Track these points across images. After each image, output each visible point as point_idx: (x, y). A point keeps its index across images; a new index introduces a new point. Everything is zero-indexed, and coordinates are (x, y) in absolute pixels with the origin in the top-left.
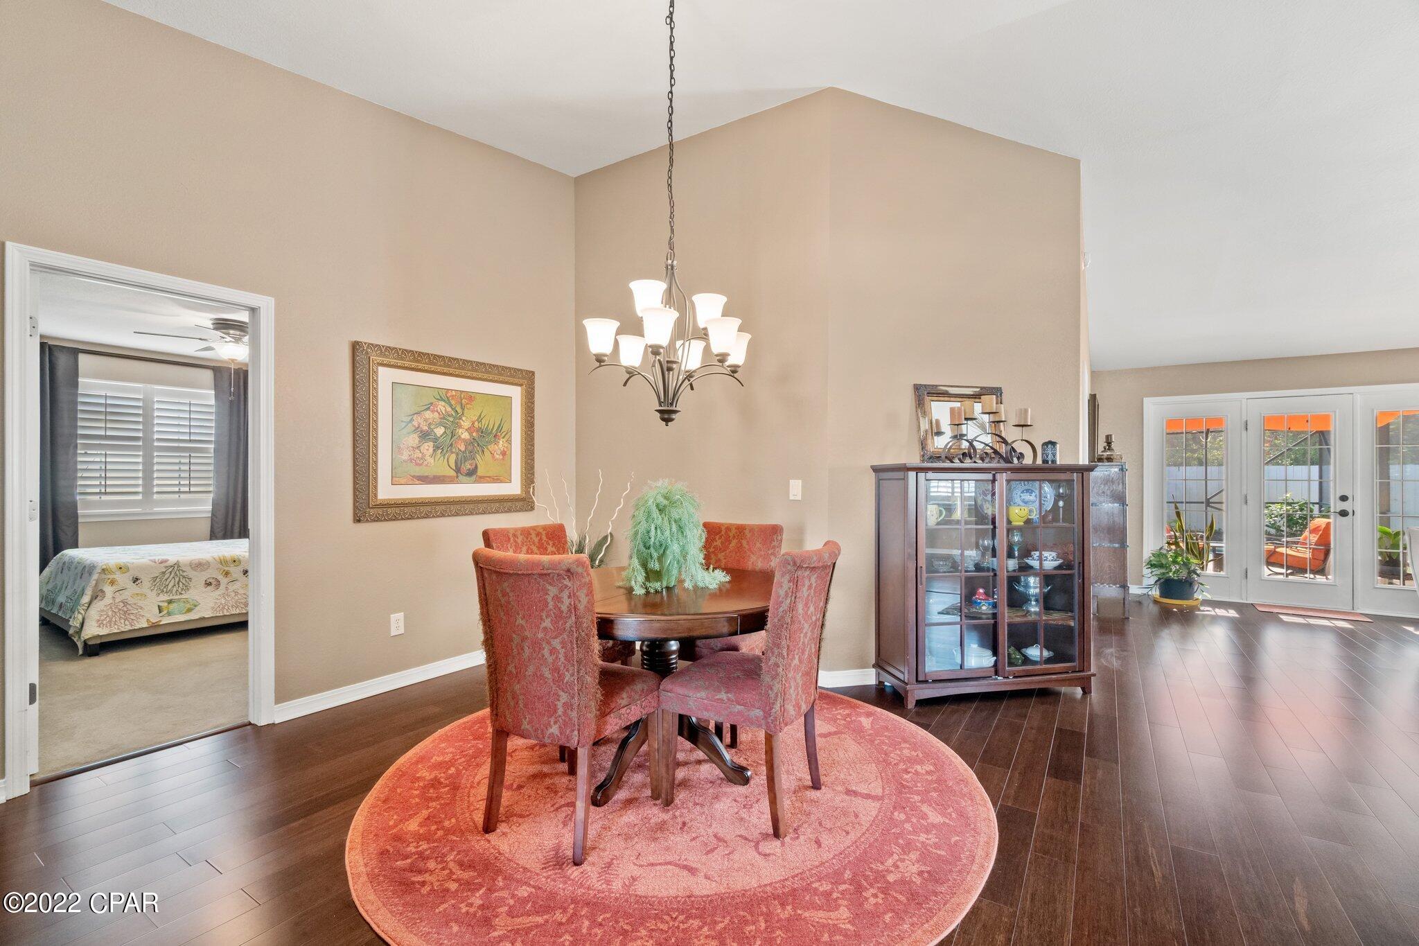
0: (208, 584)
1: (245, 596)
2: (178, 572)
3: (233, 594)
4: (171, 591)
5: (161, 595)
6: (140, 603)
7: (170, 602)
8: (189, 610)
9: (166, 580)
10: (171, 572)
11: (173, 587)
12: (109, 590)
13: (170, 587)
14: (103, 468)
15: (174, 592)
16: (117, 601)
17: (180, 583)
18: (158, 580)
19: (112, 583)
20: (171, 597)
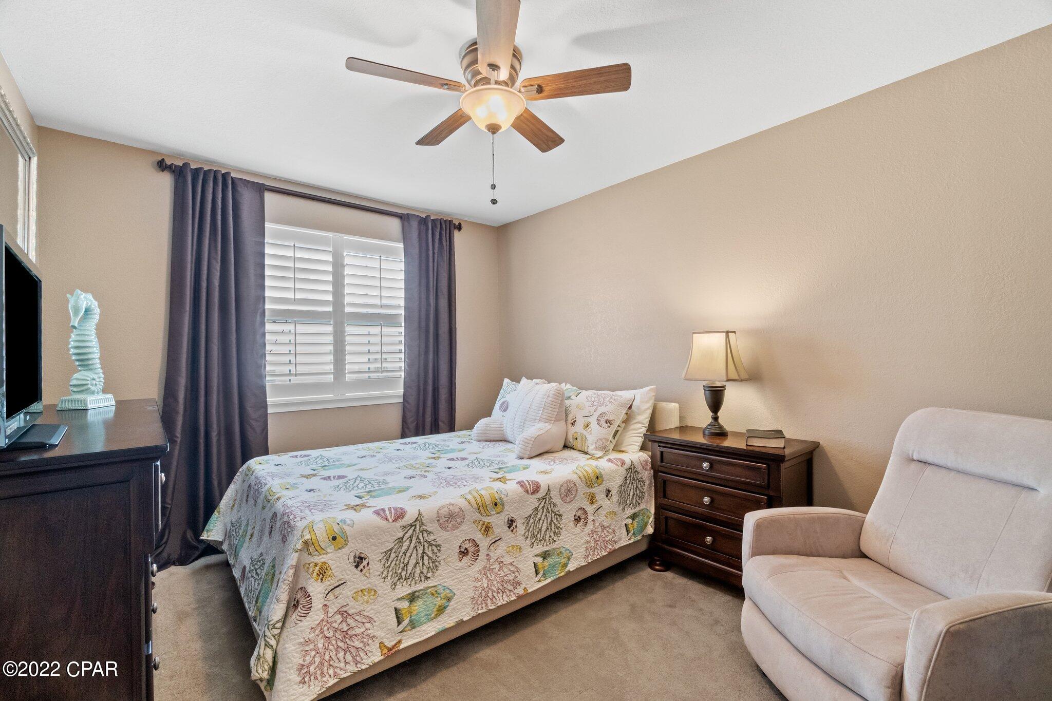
0: (464, 553)
1: (513, 569)
2: (421, 537)
3: (497, 566)
4: (412, 575)
5: (399, 586)
6: (369, 611)
7: (412, 598)
8: (441, 610)
9: (405, 553)
10: (411, 537)
11: (415, 566)
12: (316, 589)
13: (410, 568)
14: (293, 341)
15: (417, 575)
16: (332, 611)
17: (426, 558)
18: (393, 555)
19: (323, 573)
20: (414, 589)
